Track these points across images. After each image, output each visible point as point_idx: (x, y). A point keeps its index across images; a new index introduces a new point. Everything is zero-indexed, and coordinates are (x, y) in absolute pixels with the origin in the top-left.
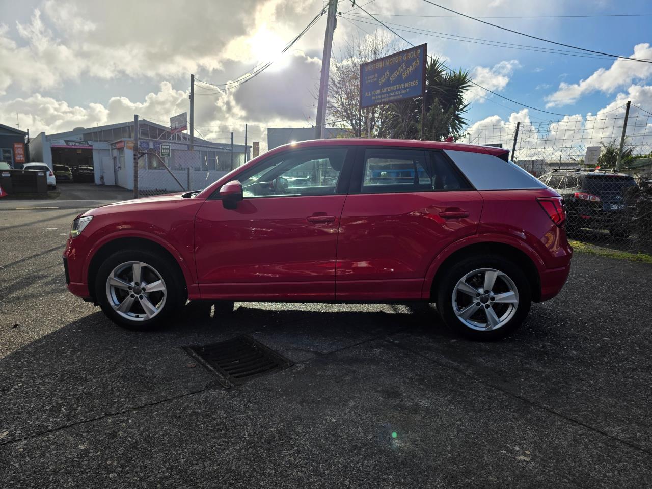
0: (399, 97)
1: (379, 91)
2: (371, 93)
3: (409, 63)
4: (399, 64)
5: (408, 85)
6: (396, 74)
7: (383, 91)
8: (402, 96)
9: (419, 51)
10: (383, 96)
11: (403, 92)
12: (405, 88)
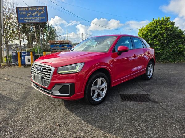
0: (37, 21)
1: (27, 18)
2: (23, 18)
3: (40, 11)
4: (36, 11)
5: (41, 18)
6: (35, 14)
7: (29, 18)
8: (38, 21)
9: (44, 8)
10: (29, 20)
11: (39, 20)
12: (39, 19)
